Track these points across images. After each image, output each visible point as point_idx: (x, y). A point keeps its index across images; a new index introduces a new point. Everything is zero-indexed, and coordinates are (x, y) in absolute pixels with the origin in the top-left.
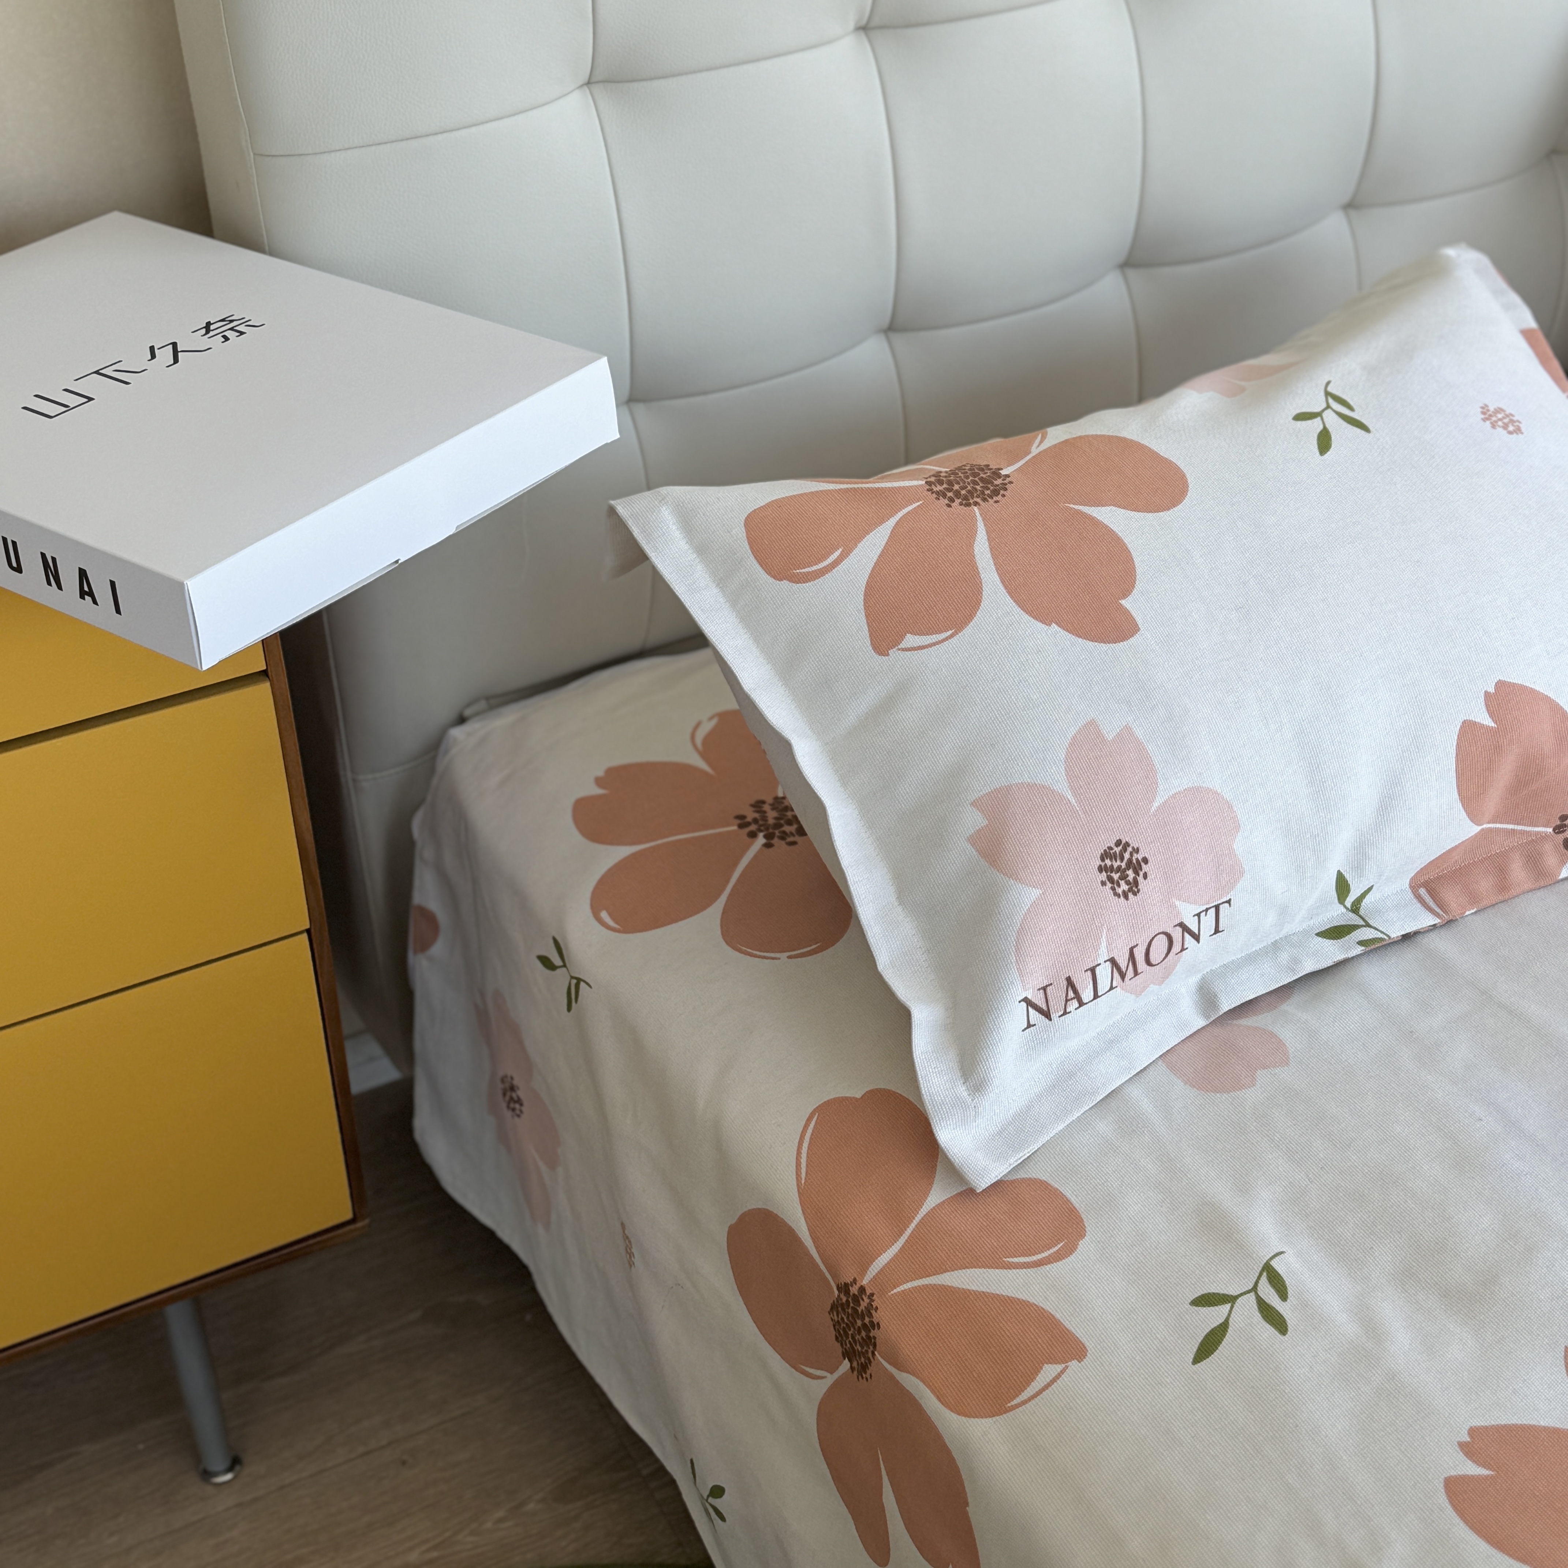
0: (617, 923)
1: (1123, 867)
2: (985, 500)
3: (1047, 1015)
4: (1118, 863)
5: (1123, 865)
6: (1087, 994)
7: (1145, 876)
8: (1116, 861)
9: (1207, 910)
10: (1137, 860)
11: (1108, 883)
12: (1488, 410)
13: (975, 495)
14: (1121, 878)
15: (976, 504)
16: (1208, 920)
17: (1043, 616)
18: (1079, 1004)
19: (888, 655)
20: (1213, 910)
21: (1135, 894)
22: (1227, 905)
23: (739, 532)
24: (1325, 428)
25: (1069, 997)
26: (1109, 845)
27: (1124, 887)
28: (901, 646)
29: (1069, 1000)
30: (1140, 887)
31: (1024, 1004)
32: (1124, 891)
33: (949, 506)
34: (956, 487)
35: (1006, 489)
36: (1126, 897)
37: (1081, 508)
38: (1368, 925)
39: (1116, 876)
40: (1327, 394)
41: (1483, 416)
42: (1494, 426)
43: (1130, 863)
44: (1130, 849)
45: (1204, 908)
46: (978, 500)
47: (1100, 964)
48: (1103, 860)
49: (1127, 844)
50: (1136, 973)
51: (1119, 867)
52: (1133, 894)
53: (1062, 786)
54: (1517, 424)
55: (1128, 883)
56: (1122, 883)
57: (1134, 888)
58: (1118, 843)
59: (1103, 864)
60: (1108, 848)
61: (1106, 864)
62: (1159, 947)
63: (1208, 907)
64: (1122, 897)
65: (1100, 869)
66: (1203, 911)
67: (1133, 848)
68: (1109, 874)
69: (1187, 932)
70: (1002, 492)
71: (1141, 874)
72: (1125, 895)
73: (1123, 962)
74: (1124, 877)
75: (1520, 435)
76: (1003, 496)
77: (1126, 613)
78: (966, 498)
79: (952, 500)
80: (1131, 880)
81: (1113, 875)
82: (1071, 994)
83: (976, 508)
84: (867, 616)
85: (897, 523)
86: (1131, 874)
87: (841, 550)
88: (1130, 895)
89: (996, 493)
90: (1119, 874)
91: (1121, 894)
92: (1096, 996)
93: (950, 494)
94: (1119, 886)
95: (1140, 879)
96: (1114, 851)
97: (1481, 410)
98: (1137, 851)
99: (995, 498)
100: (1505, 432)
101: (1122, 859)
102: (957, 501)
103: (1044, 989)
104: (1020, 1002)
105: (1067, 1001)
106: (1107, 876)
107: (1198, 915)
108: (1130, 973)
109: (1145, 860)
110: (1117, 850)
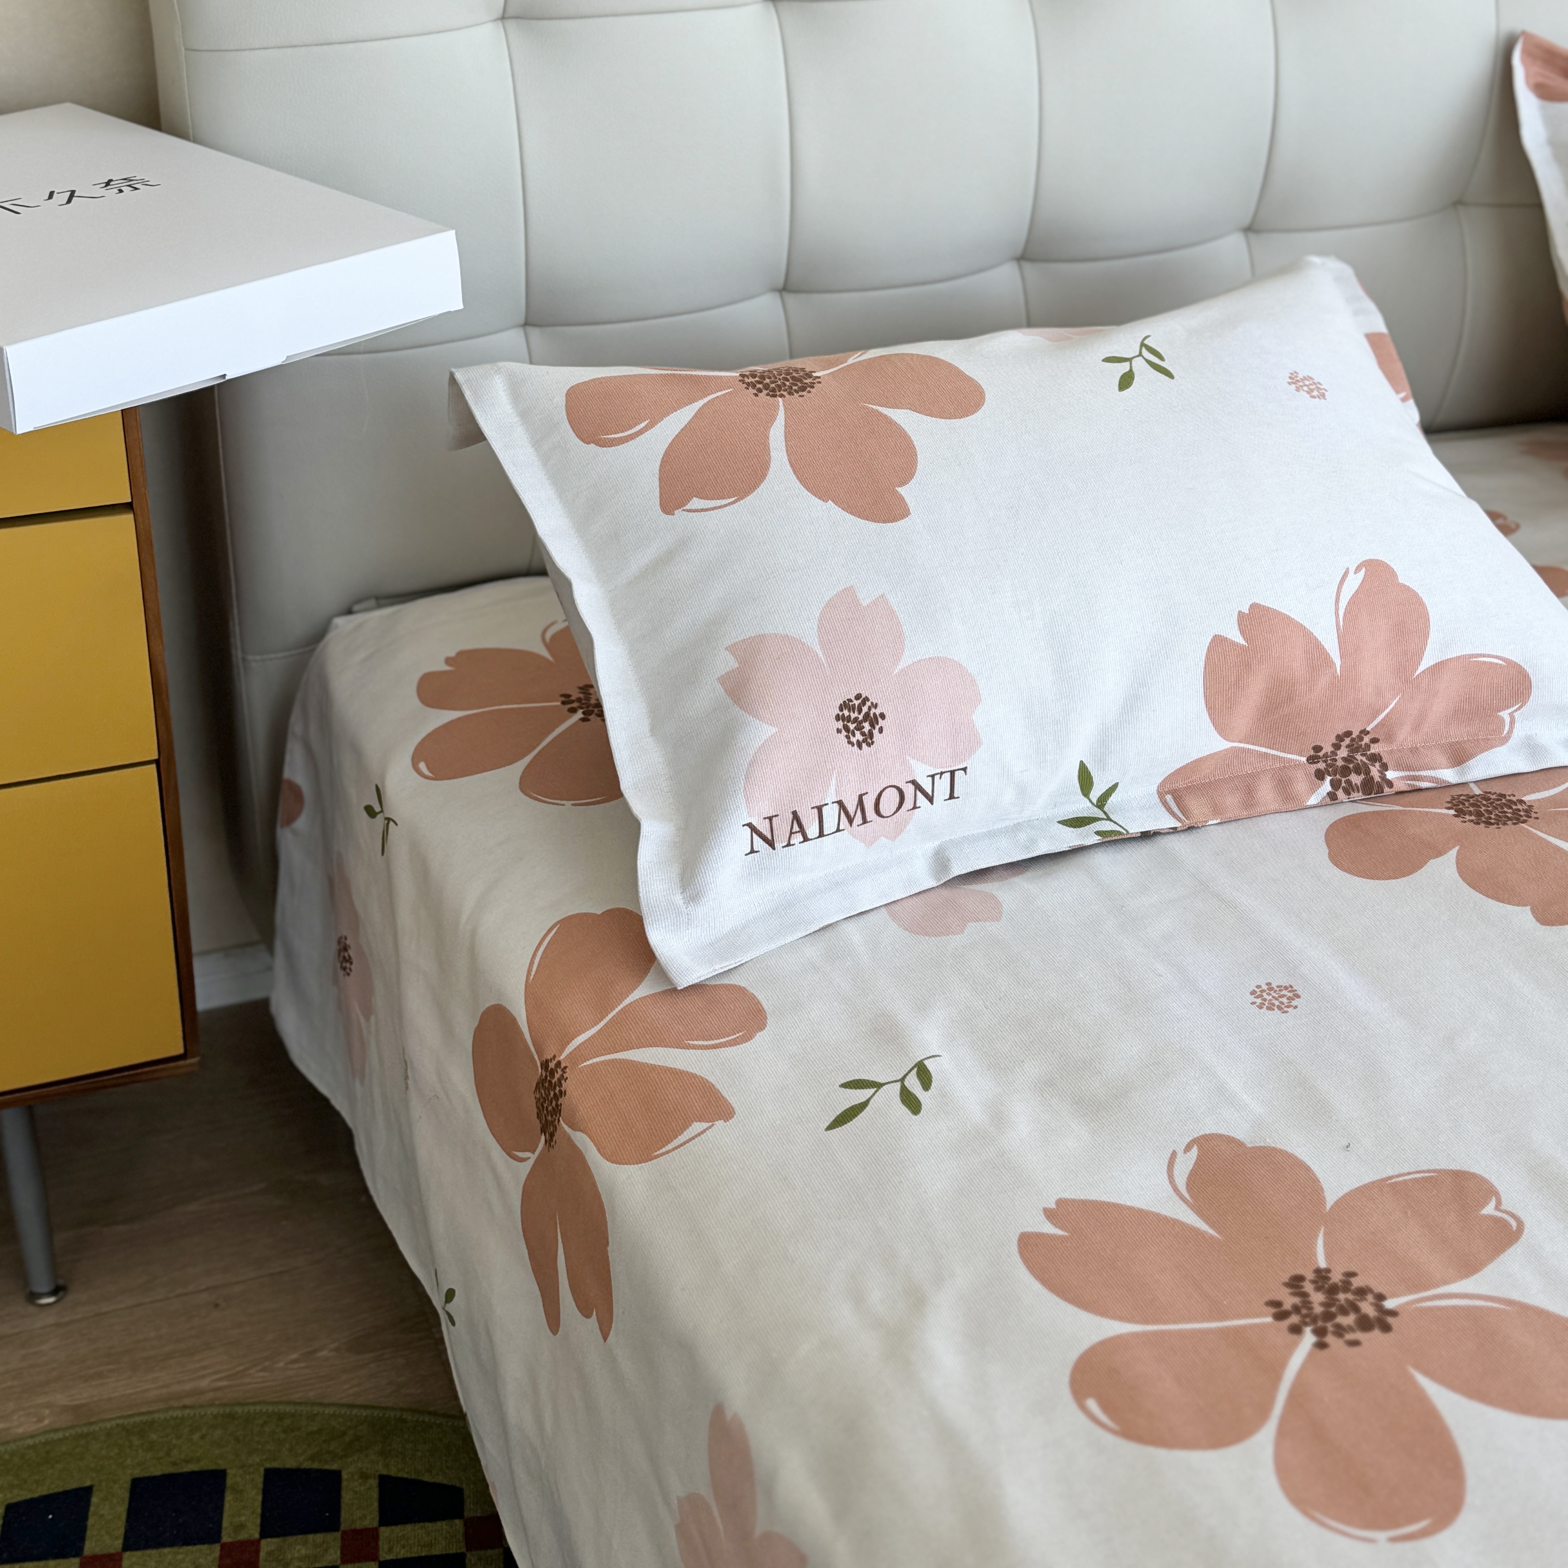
0: (431, 772)
1: (860, 719)
2: (790, 393)
3: (771, 843)
4: (856, 714)
5: (861, 717)
6: (812, 830)
7: (881, 730)
8: (854, 713)
9: (942, 773)
10: (875, 714)
11: (843, 731)
12: (1297, 377)
13: (783, 388)
14: (857, 728)
15: (782, 396)
16: (943, 785)
17: (823, 496)
18: (804, 838)
19: (673, 514)
20: (948, 775)
21: (869, 745)
22: (962, 772)
23: (560, 400)
24: (1131, 370)
25: (794, 830)
26: (849, 698)
27: (858, 736)
28: (688, 507)
29: (794, 833)
30: (874, 739)
31: (748, 830)
32: (858, 741)
33: (756, 395)
34: (767, 381)
35: (813, 387)
36: (860, 747)
37: (880, 409)
38: (1109, 819)
39: (852, 726)
40: (1143, 345)
41: (1290, 381)
42: (1298, 390)
43: (867, 716)
44: (868, 704)
45: (939, 771)
46: (785, 393)
47: (827, 804)
48: (841, 710)
49: (867, 699)
50: (865, 821)
51: (856, 719)
52: (867, 745)
53: (812, 639)
54: (1323, 391)
55: (863, 734)
56: (857, 733)
57: (868, 739)
58: (858, 697)
59: (841, 714)
60: (848, 700)
61: (843, 714)
62: (890, 800)
63: (943, 771)
64: (856, 746)
65: (838, 718)
66: (938, 774)
67: (872, 703)
68: (845, 723)
69: (920, 791)
70: (809, 389)
71: (877, 727)
72: (860, 746)
73: (851, 807)
74: (859, 728)
75: (1323, 400)
76: (809, 392)
77: (901, 499)
78: (774, 390)
79: (760, 391)
80: (867, 732)
81: (849, 724)
82: (796, 828)
83: (780, 400)
84: (661, 480)
85: (705, 405)
86: (867, 726)
87: (647, 422)
88: (864, 745)
89: (803, 389)
90: (855, 725)
91: (855, 743)
92: (821, 834)
93: (760, 386)
94: (854, 735)
95: (876, 732)
96: (853, 703)
97: (1290, 375)
98: (876, 706)
99: (800, 393)
100: (1308, 396)
101: (860, 711)
102: (765, 392)
103: (770, 819)
104: (743, 826)
105: (791, 833)
106: (844, 725)
107: (933, 776)
108: (858, 819)
109: (883, 716)
110: (857, 703)
